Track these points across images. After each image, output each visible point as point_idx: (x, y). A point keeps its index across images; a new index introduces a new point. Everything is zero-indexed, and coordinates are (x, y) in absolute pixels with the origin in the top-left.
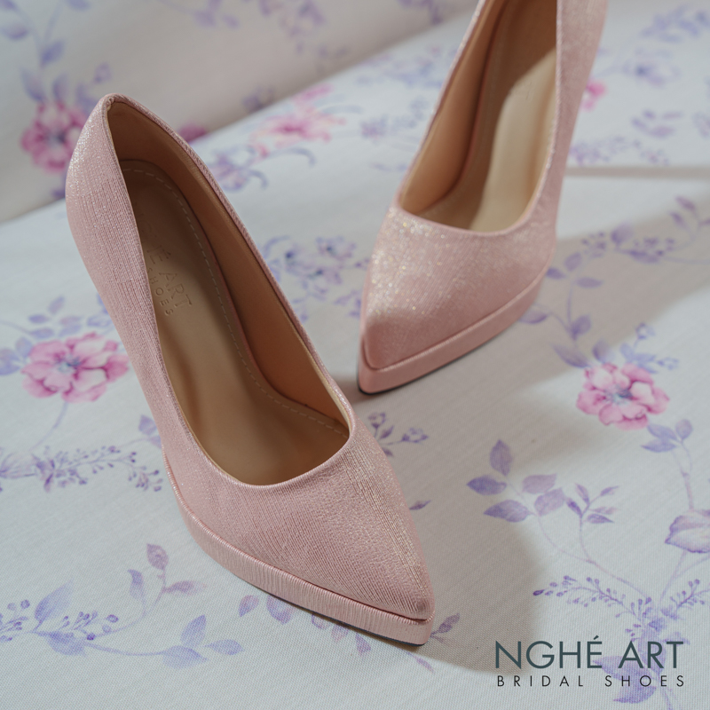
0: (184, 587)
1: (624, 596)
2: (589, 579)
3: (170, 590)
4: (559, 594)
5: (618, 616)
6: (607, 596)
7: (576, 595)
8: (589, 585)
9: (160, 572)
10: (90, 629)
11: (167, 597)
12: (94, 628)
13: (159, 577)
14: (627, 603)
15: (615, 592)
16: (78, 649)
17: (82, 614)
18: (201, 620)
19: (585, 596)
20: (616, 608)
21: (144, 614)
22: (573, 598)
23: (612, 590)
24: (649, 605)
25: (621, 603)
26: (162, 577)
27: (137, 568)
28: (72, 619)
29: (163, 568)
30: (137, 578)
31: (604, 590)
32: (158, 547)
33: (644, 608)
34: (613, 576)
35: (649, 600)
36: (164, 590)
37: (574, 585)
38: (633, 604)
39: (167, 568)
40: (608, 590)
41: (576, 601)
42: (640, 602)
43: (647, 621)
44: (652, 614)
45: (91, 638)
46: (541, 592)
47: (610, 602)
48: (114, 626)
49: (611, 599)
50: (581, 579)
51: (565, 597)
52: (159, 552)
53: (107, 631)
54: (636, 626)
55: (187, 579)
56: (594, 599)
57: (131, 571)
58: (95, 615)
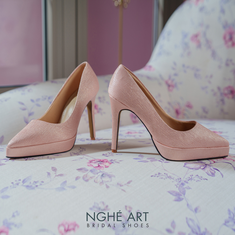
0: (61, 175)
1: (174, 177)
2: (165, 174)
3: (57, 176)
4: (157, 177)
5: (173, 182)
6: (170, 177)
7: (162, 177)
8: (165, 175)
9: (55, 172)
10: (37, 184)
11: (56, 177)
12: (38, 184)
13: (55, 173)
14: (175, 179)
15: (172, 177)
16: (33, 188)
17: (34, 181)
18: (66, 182)
19: (164, 177)
20: (172, 180)
21: (51, 181)
22: (161, 177)
23: (171, 176)
24: (180, 180)
25: (173, 179)
26: (56, 173)
27: (49, 172)
28: (32, 183)
29: (56, 171)
30: (49, 174)
31: (169, 176)
32: (54, 167)
33: (179, 180)
34: (171, 173)
35: (180, 179)
36: (56, 176)
37: (161, 175)
38: (176, 179)
39: (57, 172)
40: (170, 176)
41: (162, 178)
42: (178, 179)
43: (180, 183)
44: (181, 182)
45: (37, 186)
46: (153, 176)
47: (170, 178)
48: (43, 184)
49: (171, 178)
50: (163, 173)
51: (159, 177)
52: (55, 168)
53: (41, 184)
54: (178, 184)
55: (62, 173)
56: (166, 178)
57: (47, 172)
58: (38, 181)
